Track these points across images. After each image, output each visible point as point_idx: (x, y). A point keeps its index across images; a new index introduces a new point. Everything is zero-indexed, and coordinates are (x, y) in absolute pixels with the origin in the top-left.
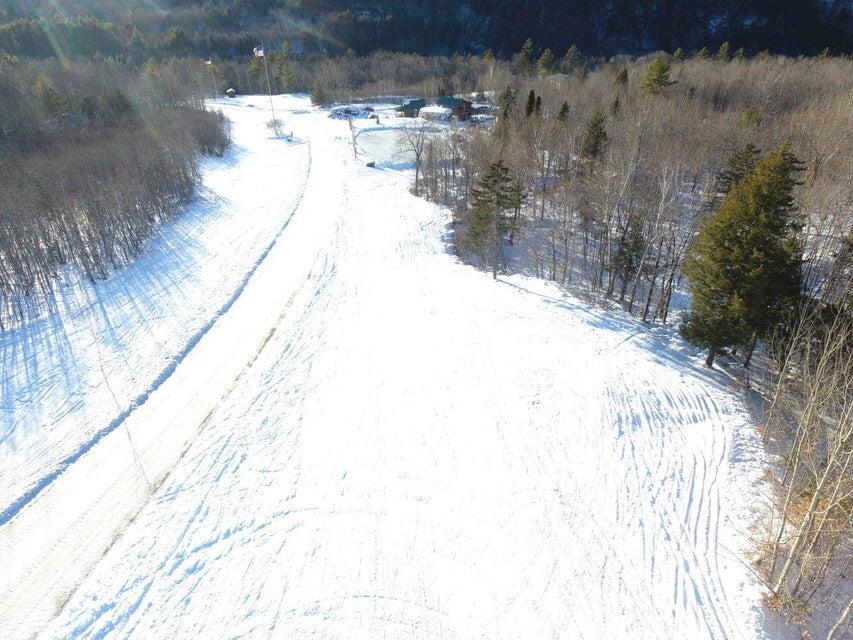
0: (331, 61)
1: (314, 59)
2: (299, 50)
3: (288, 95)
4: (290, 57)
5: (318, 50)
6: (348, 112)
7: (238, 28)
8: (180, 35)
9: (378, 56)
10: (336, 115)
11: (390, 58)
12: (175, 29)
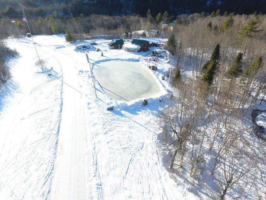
0: (74, 19)
1: (67, 18)
2: (61, 14)
3: (55, 36)
4: (58, 17)
5: (69, 15)
6: (84, 47)
7: (36, 6)
8: (10, 9)
9: (93, 16)
10: (78, 49)
11: (98, 17)
12: (9, 6)
